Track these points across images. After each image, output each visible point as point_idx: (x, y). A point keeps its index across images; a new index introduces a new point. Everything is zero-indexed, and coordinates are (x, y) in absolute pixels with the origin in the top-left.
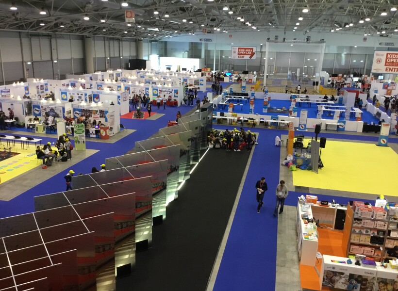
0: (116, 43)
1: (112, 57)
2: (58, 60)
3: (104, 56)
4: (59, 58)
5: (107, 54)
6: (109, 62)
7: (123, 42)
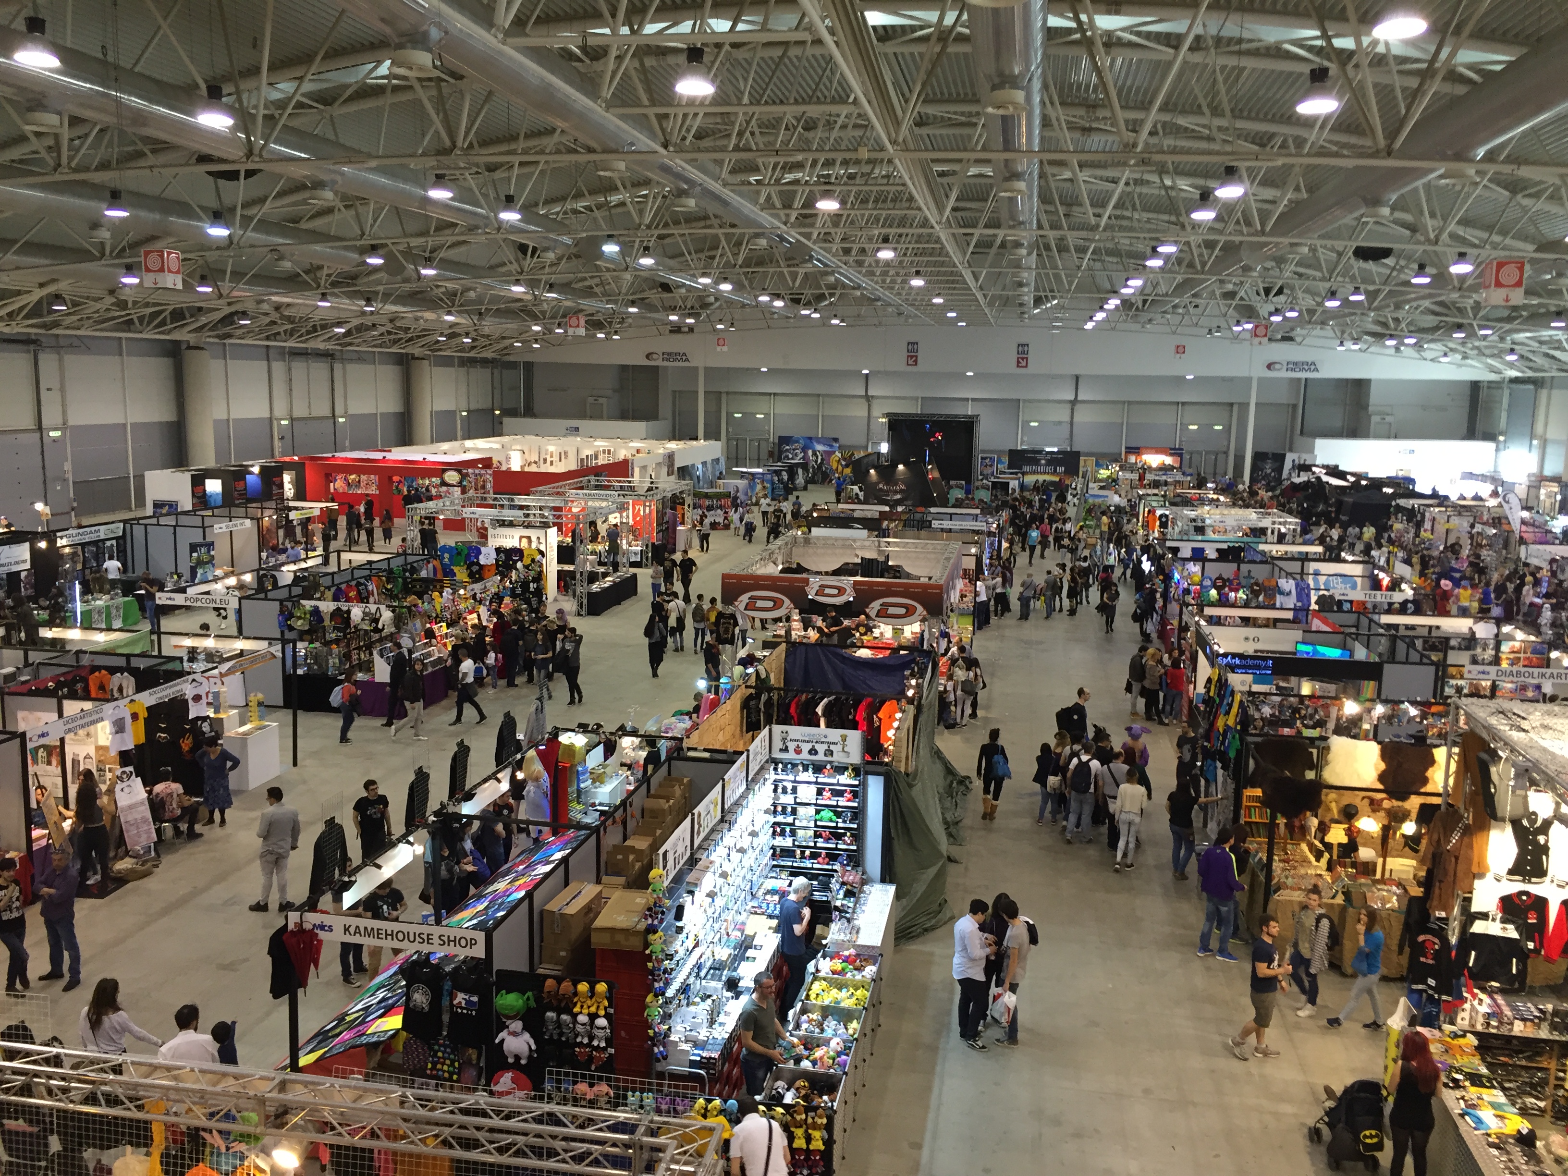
0: (320, 369)
1: (299, 419)
2: (64, 427)
3: (267, 415)
4: (71, 422)
5: (280, 409)
6: (288, 436)
7: (350, 367)
